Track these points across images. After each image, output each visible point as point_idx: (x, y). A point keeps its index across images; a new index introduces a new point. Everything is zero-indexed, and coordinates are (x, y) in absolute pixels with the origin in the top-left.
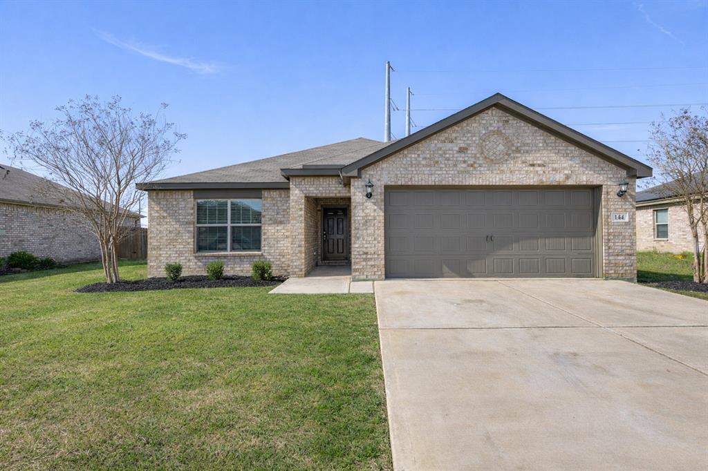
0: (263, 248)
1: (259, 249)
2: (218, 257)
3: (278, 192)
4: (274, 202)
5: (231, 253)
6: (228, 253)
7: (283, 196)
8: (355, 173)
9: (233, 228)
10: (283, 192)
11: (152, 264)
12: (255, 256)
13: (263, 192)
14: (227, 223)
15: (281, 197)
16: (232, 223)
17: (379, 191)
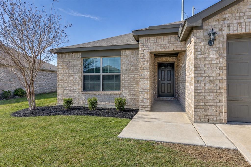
0: (121, 89)
1: (119, 90)
2: (95, 94)
3: (131, 51)
4: (129, 58)
5: (103, 92)
6: (101, 92)
7: (134, 54)
8: (199, 23)
9: (103, 76)
10: (134, 52)
11: (60, 97)
12: (116, 94)
13: (121, 52)
14: (100, 73)
15: (133, 55)
16: (103, 73)
17: (221, 39)
